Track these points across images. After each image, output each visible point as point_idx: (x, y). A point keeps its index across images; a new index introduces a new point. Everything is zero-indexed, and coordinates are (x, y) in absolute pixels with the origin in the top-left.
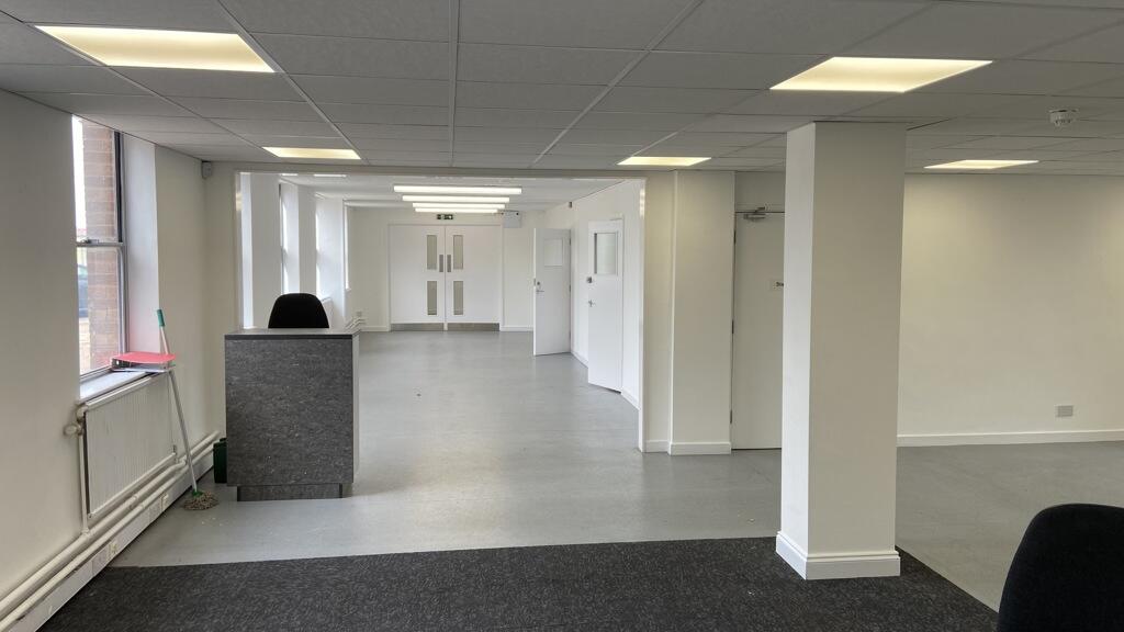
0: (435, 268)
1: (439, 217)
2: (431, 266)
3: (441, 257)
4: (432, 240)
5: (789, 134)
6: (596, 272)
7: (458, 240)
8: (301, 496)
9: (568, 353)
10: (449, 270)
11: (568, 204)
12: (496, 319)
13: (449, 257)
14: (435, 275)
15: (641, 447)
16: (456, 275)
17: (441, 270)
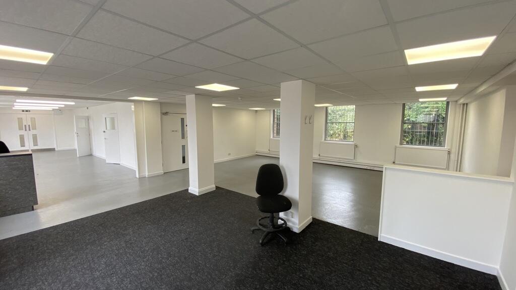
0: (23, 130)
1: (23, 111)
2: (21, 128)
3: (25, 126)
4: (20, 120)
5: (187, 96)
6: (106, 129)
7: (33, 120)
8: (14, 213)
9: (91, 155)
10: (30, 130)
11: (86, 108)
12: (54, 146)
13: (29, 126)
14: (23, 132)
15: (137, 176)
16: (33, 132)
17: (26, 130)
